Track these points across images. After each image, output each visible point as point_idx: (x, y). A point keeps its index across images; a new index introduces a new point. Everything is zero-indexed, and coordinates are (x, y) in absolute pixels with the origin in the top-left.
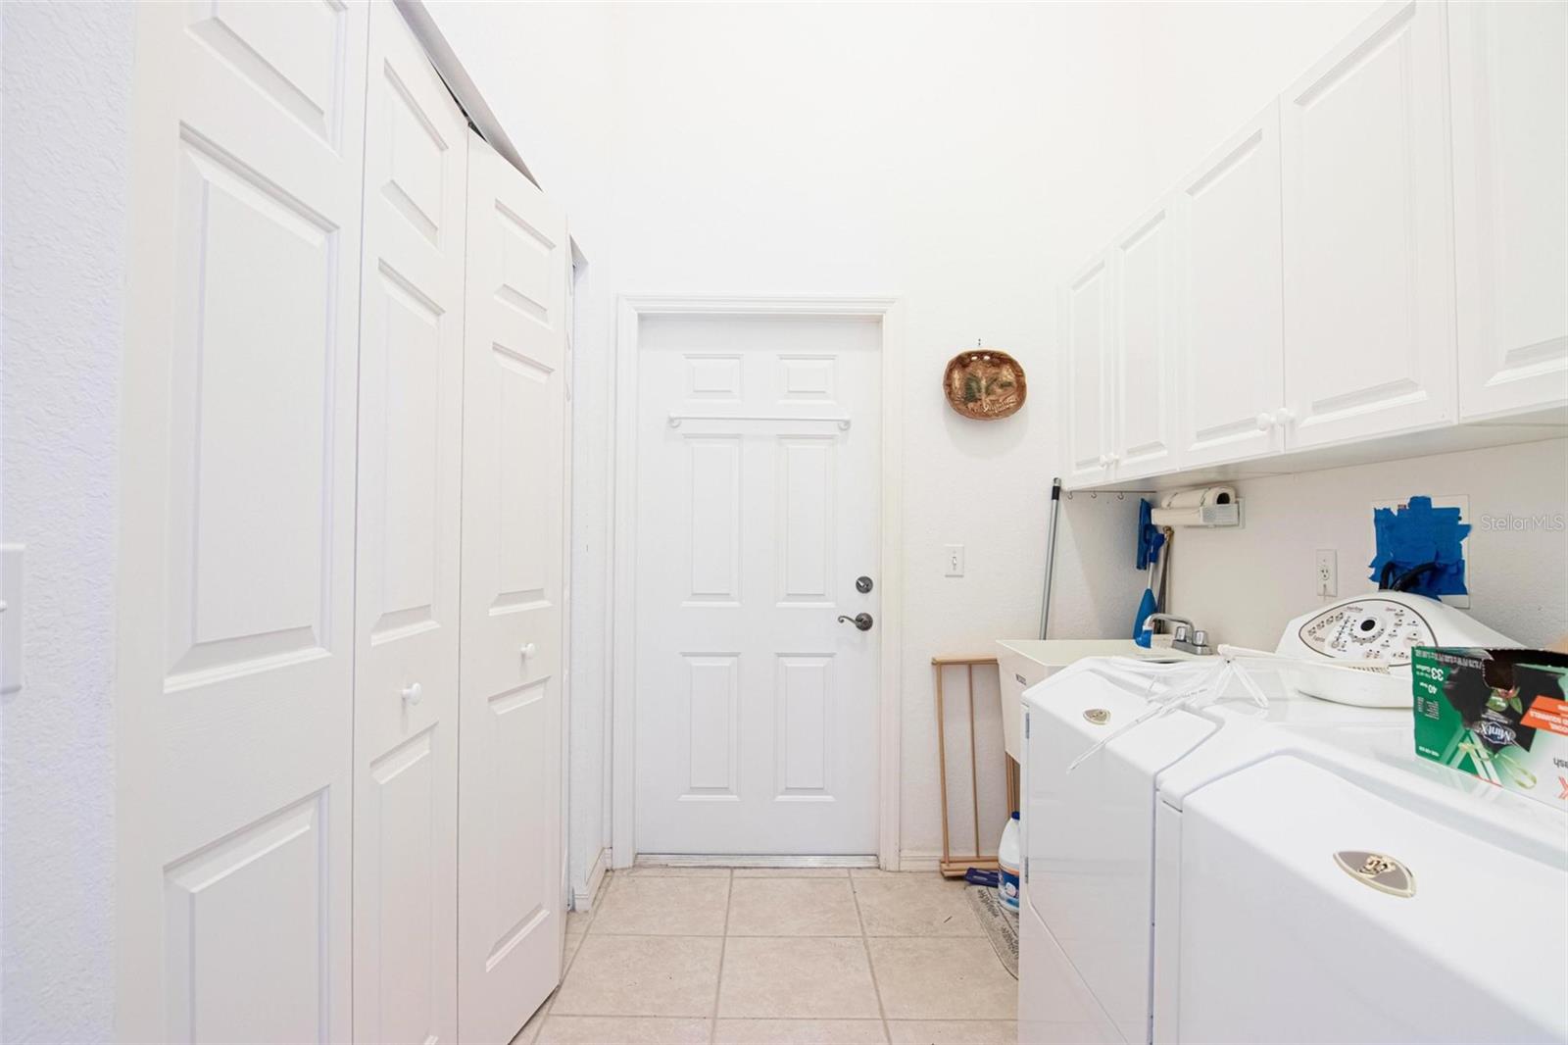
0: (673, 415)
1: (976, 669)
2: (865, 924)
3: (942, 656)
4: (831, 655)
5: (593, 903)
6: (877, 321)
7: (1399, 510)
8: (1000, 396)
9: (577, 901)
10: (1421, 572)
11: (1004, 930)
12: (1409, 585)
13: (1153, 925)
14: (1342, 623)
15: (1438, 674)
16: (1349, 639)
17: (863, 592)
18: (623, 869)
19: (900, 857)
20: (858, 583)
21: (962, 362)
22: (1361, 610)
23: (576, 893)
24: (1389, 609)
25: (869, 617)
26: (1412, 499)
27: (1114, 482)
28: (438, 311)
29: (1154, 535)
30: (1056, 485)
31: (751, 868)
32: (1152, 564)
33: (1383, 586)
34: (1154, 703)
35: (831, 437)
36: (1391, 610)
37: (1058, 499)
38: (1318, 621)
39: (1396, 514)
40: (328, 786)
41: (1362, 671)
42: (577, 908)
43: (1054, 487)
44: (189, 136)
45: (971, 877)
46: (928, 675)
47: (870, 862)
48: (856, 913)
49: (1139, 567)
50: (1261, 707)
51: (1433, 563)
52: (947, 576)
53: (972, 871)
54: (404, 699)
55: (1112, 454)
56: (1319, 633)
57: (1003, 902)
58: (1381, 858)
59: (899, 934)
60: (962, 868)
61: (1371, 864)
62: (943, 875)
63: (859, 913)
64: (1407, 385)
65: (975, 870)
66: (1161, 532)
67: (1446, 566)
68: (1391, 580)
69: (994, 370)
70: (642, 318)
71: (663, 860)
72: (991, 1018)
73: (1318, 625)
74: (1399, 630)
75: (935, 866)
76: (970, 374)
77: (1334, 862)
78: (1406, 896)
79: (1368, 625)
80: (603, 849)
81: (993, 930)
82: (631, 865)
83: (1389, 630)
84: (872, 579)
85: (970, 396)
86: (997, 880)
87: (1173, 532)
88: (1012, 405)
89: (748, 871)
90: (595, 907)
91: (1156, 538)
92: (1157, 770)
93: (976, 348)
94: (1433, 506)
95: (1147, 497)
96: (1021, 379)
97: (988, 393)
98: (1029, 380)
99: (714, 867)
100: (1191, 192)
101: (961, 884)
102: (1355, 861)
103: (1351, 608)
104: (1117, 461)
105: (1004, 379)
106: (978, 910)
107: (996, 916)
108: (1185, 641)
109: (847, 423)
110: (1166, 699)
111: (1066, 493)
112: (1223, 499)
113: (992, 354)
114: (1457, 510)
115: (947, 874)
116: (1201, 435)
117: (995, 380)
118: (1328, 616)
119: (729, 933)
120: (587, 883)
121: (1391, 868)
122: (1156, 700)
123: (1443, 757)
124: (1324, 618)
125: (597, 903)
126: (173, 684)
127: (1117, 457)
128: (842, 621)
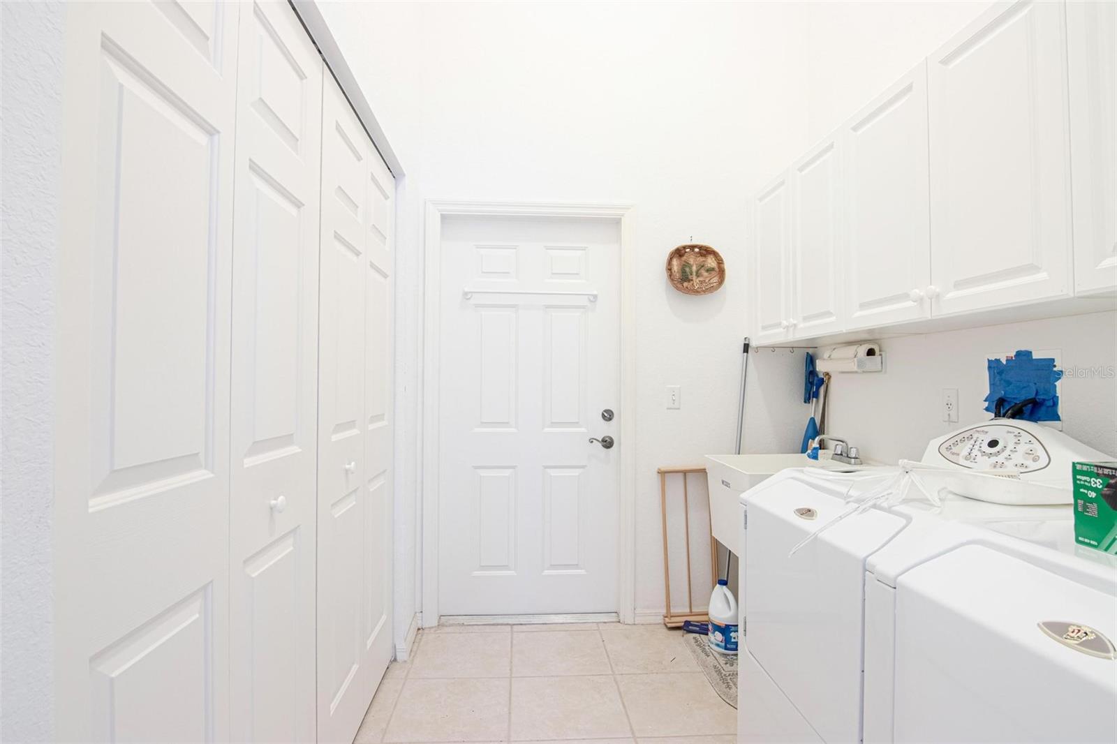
0: (466, 290)
1: (689, 476)
2: (613, 665)
3: (664, 467)
4: (583, 467)
5: (410, 655)
6: (616, 222)
7: (1007, 360)
8: (707, 277)
9: (397, 653)
10: (1025, 405)
11: (715, 667)
12: (1017, 414)
13: (863, 671)
14: (972, 442)
15: (1098, 483)
16: (979, 454)
17: (606, 420)
18: (430, 628)
19: (635, 614)
20: (603, 414)
21: (679, 253)
22: (987, 432)
23: (397, 647)
24: (1008, 432)
25: (611, 438)
26: (1017, 352)
27: (792, 340)
28: (298, 205)
29: (816, 378)
30: (747, 342)
31: (525, 624)
32: (814, 399)
33: (998, 415)
34: (850, 504)
35: (584, 307)
36: (1011, 432)
37: (747, 352)
38: (953, 441)
39: (1005, 363)
40: (211, 582)
41: (1001, 477)
42: (398, 658)
43: (745, 344)
44: (108, 45)
45: (687, 627)
46: (655, 480)
47: (613, 618)
48: (606, 656)
49: (805, 402)
50: (935, 506)
51: (1035, 398)
52: (668, 409)
53: (687, 623)
54: (271, 508)
55: (791, 319)
56: (954, 450)
57: (712, 646)
58: (1080, 627)
59: (639, 672)
60: (680, 621)
61: (1073, 632)
62: (666, 626)
63: (608, 656)
64: (1032, 268)
65: (689, 622)
66: (821, 376)
67: (1044, 400)
68: (1002, 412)
69: (701, 259)
70: (444, 218)
71: (461, 620)
72: (713, 734)
73: (953, 444)
74: (1018, 447)
75: (660, 620)
76: (685, 261)
77: (1038, 629)
78: (1110, 659)
79: (993, 444)
80: (416, 613)
81: (707, 667)
82: (437, 624)
83: (1011, 446)
84: (613, 410)
85: (685, 278)
86: (708, 630)
87: (830, 376)
88: (715, 284)
89: (524, 627)
90: (411, 657)
91: (819, 380)
92: (865, 555)
93: (689, 243)
94: (1034, 358)
95: (811, 351)
96: (722, 265)
97: (698, 276)
98: (726, 266)
99: (498, 625)
100: (855, 129)
101: (680, 633)
102: (1058, 629)
103: (978, 431)
104: (795, 325)
105: (709, 265)
106: (694, 652)
107: (708, 656)
108: (841, 455)
109: (595, 297)
110: (859, 501)
111: (754, 348)
112: (871, 352)
113: (700, 247)
114: (1053, 360)
115: (669, 625)
116: (863, 306)
117: (703, 266)
118: (961, 436)
119: (513, 676)
120: (405, 640)
121: (1092, 637)
122: (853, 501)
123: (1101, 545)
124: (957, 438)
125: (413, 654)
126: (97, 504)
127: (795, 322)
128: (592, 442)
